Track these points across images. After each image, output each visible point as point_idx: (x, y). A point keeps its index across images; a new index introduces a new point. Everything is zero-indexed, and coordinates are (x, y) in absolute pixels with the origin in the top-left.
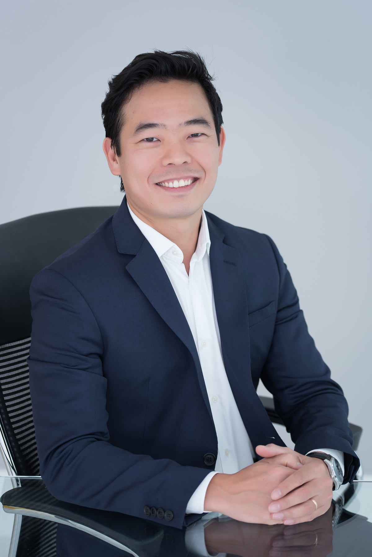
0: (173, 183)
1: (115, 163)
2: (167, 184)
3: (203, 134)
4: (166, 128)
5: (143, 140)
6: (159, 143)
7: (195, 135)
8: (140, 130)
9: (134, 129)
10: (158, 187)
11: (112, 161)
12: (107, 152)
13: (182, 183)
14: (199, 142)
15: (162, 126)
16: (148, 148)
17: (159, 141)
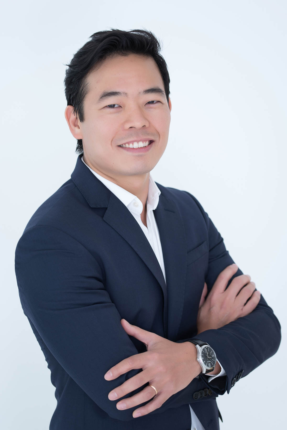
0: (133, 144)
1: (76, 129)
2: (127, 146)
3: (159, 102)
4: (127, 96)
5: (106, 107)
6: (121, 109)
7: (152, 102)
8: (104, 98)
9: (99, 97)
10: (120, 149)
11: (73, 127)
12: (68, 118)
13: (141, 144)
14: (155, 108)
15: (124, 94)
16: (111, 113)
17: (121, 108)
